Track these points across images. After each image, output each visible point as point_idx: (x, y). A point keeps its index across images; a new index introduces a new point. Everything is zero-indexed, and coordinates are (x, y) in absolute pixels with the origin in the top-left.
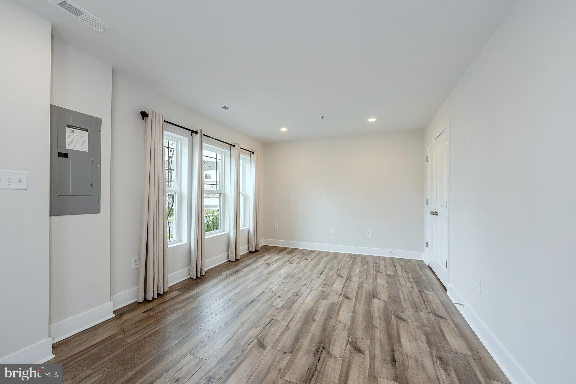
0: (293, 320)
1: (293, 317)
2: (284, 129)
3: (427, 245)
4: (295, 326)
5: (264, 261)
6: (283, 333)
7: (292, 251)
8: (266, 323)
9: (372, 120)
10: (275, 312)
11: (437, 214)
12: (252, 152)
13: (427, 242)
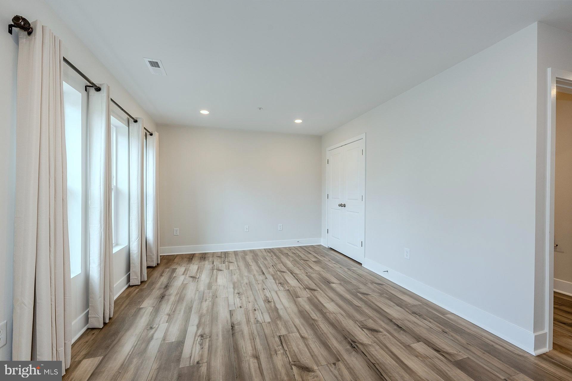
0: (298, 328)
1: (295, 326)
2: (205, 112)
3: (328, 231)
4: (306, 332)
5: (183, 274)
6: (307, 346)
7: (203, 257)
8: (279, 343)
9: (298, 121)
10: (272, 327)
11: (345, 206)
12: (149, 132)
13: (328, 229)
